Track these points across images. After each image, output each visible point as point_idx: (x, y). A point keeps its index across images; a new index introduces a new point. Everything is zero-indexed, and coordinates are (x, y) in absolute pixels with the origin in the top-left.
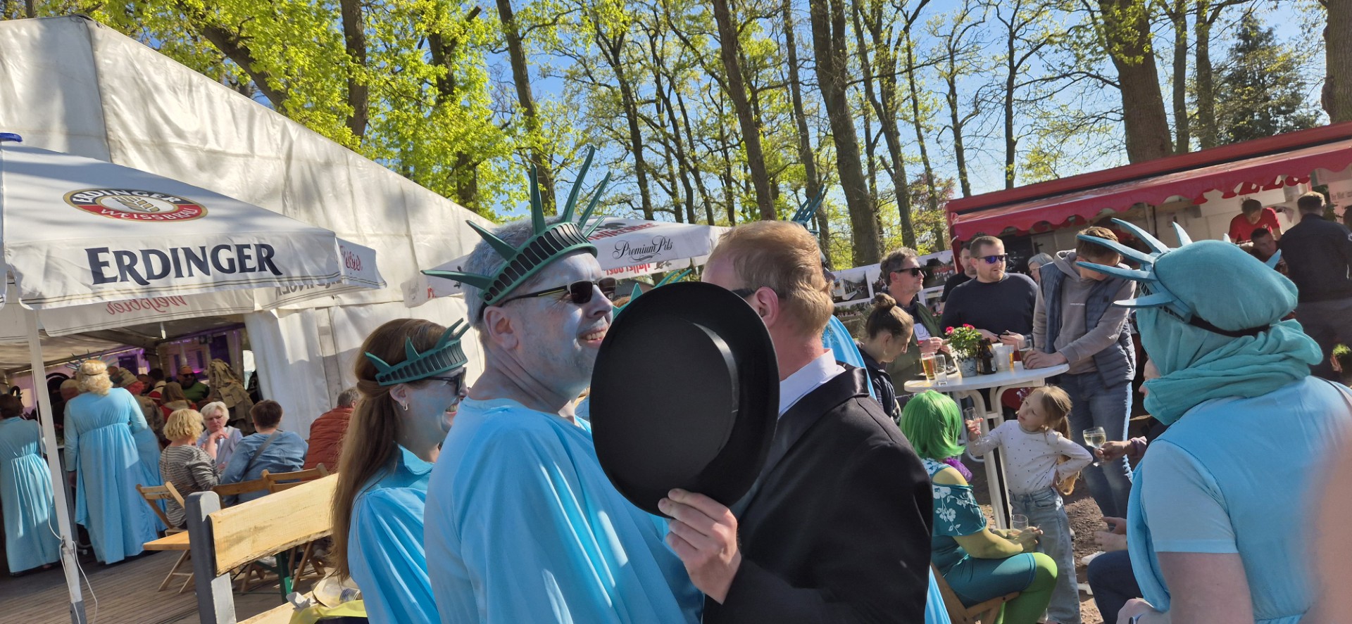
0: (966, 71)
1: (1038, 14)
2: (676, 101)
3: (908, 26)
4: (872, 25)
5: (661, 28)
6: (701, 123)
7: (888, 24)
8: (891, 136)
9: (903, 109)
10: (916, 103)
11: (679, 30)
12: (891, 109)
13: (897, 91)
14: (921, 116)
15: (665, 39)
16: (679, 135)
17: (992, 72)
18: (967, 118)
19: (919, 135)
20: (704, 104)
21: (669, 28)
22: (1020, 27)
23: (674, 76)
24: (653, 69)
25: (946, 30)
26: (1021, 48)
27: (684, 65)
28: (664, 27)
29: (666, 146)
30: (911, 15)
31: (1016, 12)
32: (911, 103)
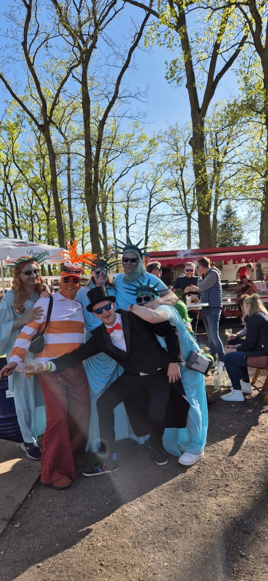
0: (133, 206)
1: (161, 190)
2: (13, 196)
3: (113, 184)
4: (101, 181)
5: (9, 163)
6: (22, 207)
7: (106, 181)
8: (104, 227)
9: (109, 217)
10: (113, 215)
11: (18, 166)
12: (105, 216)
13: (107, 208)
14: (115, 221)
15: (11, 167)
16: (13, 212)
17: (142, 209)
18: (131, 225)
19: (114, 228)
20: (24, 199)
21: (13, 164)
22: (154, 193)
23: (13, 185)
24: (4, 180)
25: (127, 189)
26: (154, 202)
27: (19, 181)
28: (10, 162)
29: (6, 215)
30: (115, 180)
31: (153, 187)
32: (112, 215)
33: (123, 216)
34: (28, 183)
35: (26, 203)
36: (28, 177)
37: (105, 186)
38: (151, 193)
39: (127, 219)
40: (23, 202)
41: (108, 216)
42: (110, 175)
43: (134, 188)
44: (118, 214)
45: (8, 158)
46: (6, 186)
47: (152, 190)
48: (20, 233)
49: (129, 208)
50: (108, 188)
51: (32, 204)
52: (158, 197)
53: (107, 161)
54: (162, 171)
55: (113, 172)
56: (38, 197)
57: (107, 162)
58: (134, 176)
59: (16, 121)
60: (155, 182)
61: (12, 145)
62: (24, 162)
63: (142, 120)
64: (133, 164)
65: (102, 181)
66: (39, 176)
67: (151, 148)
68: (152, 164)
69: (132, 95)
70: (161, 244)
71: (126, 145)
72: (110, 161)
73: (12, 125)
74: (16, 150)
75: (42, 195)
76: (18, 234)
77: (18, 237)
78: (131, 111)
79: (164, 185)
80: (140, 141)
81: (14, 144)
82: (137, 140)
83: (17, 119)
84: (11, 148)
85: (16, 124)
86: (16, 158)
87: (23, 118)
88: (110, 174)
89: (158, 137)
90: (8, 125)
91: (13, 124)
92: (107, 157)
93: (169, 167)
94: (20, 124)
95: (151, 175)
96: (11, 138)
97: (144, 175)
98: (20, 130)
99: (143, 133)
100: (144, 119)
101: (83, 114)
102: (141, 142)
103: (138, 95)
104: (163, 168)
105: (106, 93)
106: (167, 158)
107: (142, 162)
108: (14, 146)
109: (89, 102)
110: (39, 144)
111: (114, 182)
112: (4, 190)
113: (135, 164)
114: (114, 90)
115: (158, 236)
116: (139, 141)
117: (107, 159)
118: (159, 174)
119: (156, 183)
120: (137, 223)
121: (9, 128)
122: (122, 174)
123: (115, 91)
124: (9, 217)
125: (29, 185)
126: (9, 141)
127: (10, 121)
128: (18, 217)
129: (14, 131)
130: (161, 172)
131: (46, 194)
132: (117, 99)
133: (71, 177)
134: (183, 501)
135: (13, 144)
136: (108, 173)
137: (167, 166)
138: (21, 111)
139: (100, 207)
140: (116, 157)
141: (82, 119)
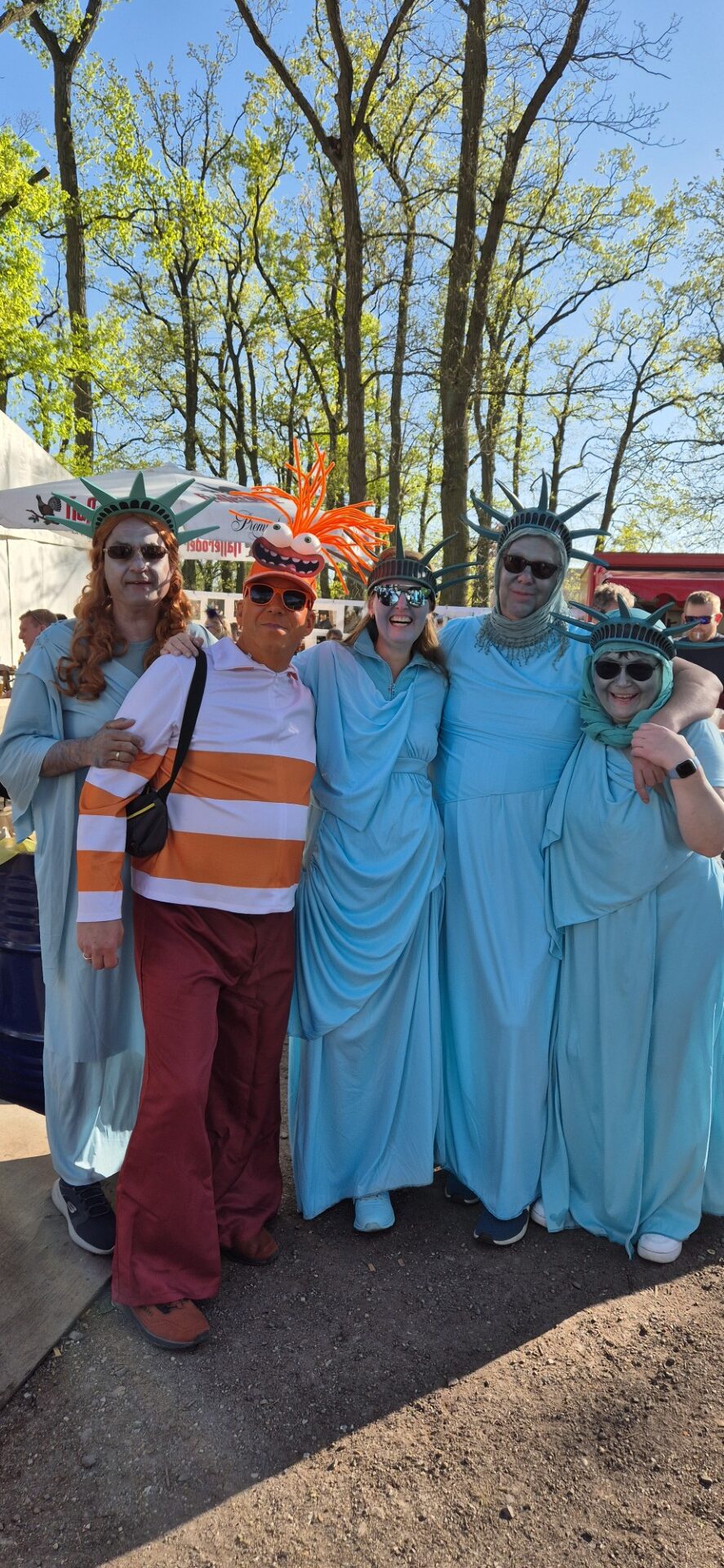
0: (579, 414)
1: (671, 368)
2: (246, 364)
3: (531, 343)
4: (495, 331)
5: (244, 264)
6: (269, 398)
7: (510, 334)
8: (488, 469)
9: (506, 440)
10: (519, 437)
11: (267, 274)
12: (494, 437)
13: (504, 416)
14: (521, 454)
15: (246, 278)
16: (241, 406)
17: (607, 423)
18: (569, 469)
19: (515, 475)
20: (276, 375)
21: (254, 266)
22: (649, 378)
23: (248, 331)
24: (225, 315)
25: (569, 360)
26: (645, 403)
27: (264, 320)
28: (248, 263)
29: (224, 416)
30: (537, 330)
31: (648, 359)
32: (514, 435)
33: (547, 440)
34: (288, 324)
35: (281, 384)
36: (290, 311)
37: (505, 345)
38: (639, 375)
39: (557, 451)
40: (273, 383)
41: (503, 438)
42: (524, 315)
43: (591, 358)
44: (536, 434)
45: (240, 251)
46: (228, 331)
47: (643, 367)
48: (255, 468)
49: (567, 420)
50: (514, 354)
51: (295, 390)
52: (660, 389)
53: (520, 269)
54: (684, 309)
55: (534, 306)
56: (313, 369)
57: (520, 275)
58: (594, 322)
59: (273, 137)
60: (657, 343)
61: (255, 212)
62: (284, 261)
63: (641, 134)
64: (598, 283)
65: (498, 330)
66: (322, 308)
67: (657, 235)
68: (655, 285)
69: (620, 51)
70: (649, 535)
71: (584, 221)
72: (528, 272)
73: (259, 149)
74: (266, 226)
75: (322, 363)
76: (249, 472)
77: (250, 482)
78: (609, 103)
79: (682, 354)
80: (627, 211)
81: (262, 209)
82: (616, 207)
83: (275, 133)
84: (253, 219)
85: (272, 147)
86: (262, 250)
87: (294, 128)
88: (524, 310)
89: (686, 200)
90: (248, 151)
91: (262, 146)
92: (521, 258)
93: (707, 296)
94: (283, 146)
95: (647, 321)
96: (255, 191)
97: (626, 320)
98: (280, 165)
99: (640, 187)
100: (648, 130)
101: (464, 108)
102: (631, 215)
103: (638, 52)
104: (686, 300)
105: (539, 39)
106: (702, 269)
107: (625, 277)
108: (261, 213)
109: (483, 71)
110: (331, 209)
111: (533, 336)
112: (223, 343)
113: (604, 284)
114: (565, 31)
115: (644, 509)
116: (623, 210)
117: (521, 263)
118: (672, 319)
119: (659, 347)
120: (585, 464)
121: (251, 159)
122: (560, 314)
123: (569, 36)
124: (231, 423)
125: (290, 332)
126: (248, 200)
127: (256, 138)
128: (254, 422)
129: (265, 167)
130: (678, 313)
131: (333, 362)
132: (570, 62)
133: (411, 312)
134: (591, 1516)
135: (259, 207)
136: (519, 308)
137: (701, 293)
138: (288, 106)
139: (484, 409)
140: (549, 260)
141: (458, 127)
